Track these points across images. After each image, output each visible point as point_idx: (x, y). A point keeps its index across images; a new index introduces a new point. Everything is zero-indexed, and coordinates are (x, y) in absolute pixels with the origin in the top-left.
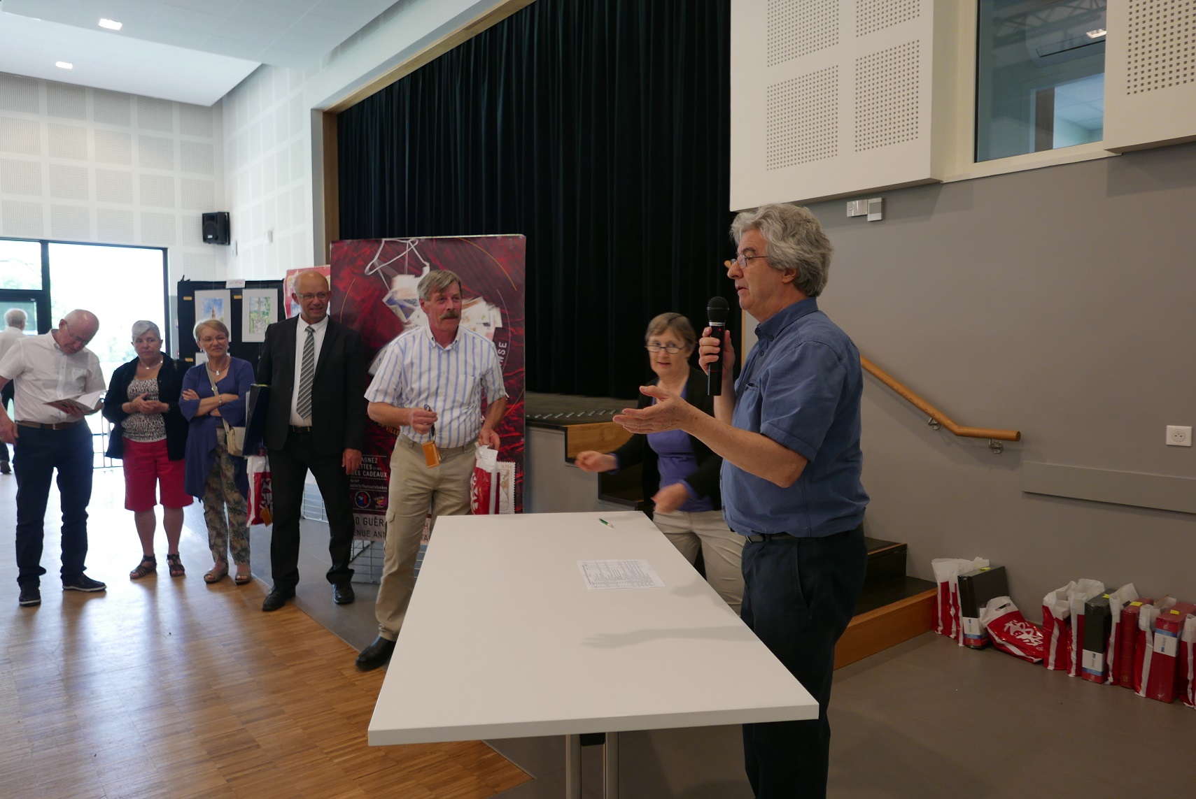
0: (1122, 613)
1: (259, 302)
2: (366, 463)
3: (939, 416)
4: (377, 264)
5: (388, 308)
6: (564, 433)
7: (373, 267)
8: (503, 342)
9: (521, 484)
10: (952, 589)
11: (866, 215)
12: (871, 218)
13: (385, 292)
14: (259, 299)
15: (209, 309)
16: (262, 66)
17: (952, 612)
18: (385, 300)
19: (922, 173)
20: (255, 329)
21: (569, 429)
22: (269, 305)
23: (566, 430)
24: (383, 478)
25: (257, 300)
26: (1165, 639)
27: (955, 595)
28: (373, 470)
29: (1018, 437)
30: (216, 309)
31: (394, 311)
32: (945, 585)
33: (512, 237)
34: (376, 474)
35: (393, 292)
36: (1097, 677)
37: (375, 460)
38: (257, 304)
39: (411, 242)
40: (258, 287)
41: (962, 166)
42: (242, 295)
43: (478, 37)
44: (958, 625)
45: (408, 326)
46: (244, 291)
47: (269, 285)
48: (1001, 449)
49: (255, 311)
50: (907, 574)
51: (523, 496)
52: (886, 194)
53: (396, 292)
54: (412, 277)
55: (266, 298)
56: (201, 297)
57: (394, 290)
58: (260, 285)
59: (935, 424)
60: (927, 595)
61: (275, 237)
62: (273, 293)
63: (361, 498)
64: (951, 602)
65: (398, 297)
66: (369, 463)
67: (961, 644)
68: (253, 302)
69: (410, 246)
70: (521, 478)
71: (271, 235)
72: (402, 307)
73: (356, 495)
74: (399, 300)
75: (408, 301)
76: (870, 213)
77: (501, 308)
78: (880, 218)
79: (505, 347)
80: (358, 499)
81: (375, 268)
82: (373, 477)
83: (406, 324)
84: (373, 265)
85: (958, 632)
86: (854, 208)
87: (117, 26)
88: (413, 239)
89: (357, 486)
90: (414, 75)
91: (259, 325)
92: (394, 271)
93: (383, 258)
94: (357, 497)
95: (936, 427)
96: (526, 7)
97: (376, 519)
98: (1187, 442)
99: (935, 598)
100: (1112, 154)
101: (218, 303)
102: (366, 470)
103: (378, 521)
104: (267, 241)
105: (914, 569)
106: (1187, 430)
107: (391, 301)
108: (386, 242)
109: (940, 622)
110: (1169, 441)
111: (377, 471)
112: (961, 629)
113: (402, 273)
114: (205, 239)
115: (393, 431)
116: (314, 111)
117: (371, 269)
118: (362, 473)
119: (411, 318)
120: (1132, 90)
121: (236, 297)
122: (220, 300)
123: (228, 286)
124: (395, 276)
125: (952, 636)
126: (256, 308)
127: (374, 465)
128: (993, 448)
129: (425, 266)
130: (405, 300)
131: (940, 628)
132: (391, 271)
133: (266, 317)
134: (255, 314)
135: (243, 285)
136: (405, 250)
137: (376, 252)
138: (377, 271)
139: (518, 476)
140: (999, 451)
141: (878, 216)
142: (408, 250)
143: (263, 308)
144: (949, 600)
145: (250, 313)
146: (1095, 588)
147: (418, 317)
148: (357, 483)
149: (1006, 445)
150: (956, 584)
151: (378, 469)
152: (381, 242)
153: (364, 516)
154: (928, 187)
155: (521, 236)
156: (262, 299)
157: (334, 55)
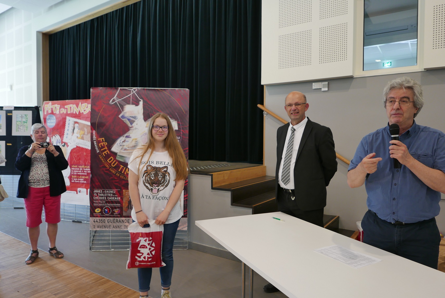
1: (22, 117)
2: (109, 193)
4: (116, 99)
5: (122, 120)
6: (211, 177)
7: (114, 101)
8: (179, 136)
9: (187, 200)
11: (321, 89)
12: (323, 90)
13: (120, 112)
14: (22, 115)
18: (120, 116)
19: (349, 73)
20: (19, 130)
21: (213, 175)
22: (27, 118)
23: (212, 175)
24: (118, 200)
25: (21, 116)
28: (113, 197)
31: (125, 121)
33: (183, 90)
34: (115, 198)
35: (124, 113)
37: (114, 192)
38: (21, 118)
39: (134, 90)
40: (21, 110)
41: (358, 73)
42: (12, 113)
45: (132, 128)
46: (13, 111)
47: (27, 109)
49: (20, 121)
50: (340, 227)
51: (188, 205)
52: (330, 81)
53: (126, 113)
54: (134, 106)
55: (25, 115)
57: (124, 112)
58: (22, 109)
61: (14, 88)
62: (30, 113)
63: (106, 210)
65: (127, 115)
66: (111, 193)
68: (18, 117)
69: (133, 92)
70: (187, 197)
71: (11, 87)
72: (129, 120)
73: (104, 209)
74: (128, 116)
75: (132, 117)
76: (323, 88)
77: (177, 121)
78: (327, 90)
79: (179, 138)
80: (105, 211)
81: (115, 101)
82: (113, 200)
83: (131, 127)
84: (114, 99)
86: (315, 86)
88: (134, 88)
89: (104, 204)
91: (21, 128)
92: (124, 103)
93: (119, 97)
94: (104, 210)
97: (114, 219)
102: (109, 197)
103: (115, 221)
104: (9, 89)
107: (123, 117)
108: (120, 89)
111: (115, 197)
113: (129, 104)
115: (124, 178)
116: (38, 32)
117: (113, 102)
118: (107, 198)
119: (133, 125)
120: (435, 47)
121: (9, 114)
122: (1, 115)
123: (4, 109)
124: (125, 105)
126: (20, 119)
127: (113, 194)
129: (140, 101)
130: (130, 117)
132: (123, 103)
133: (25, 124)
134: (20, 122)
135: (13, 109)
136: (131, 93)
137: (116, 94)
138: (116, 103)
139: (186, 196)
141: (326, 89)
142: (132, 93)
143: (24, 120)
145: (17, 122)
147: (137, 124)
148: (104, 203)
151: (116, 196)
152: (118, 89)
153: (108, 218)
154: (350, 78)
155: (187, 89)
156: (23, 116)
157: (51, 8)
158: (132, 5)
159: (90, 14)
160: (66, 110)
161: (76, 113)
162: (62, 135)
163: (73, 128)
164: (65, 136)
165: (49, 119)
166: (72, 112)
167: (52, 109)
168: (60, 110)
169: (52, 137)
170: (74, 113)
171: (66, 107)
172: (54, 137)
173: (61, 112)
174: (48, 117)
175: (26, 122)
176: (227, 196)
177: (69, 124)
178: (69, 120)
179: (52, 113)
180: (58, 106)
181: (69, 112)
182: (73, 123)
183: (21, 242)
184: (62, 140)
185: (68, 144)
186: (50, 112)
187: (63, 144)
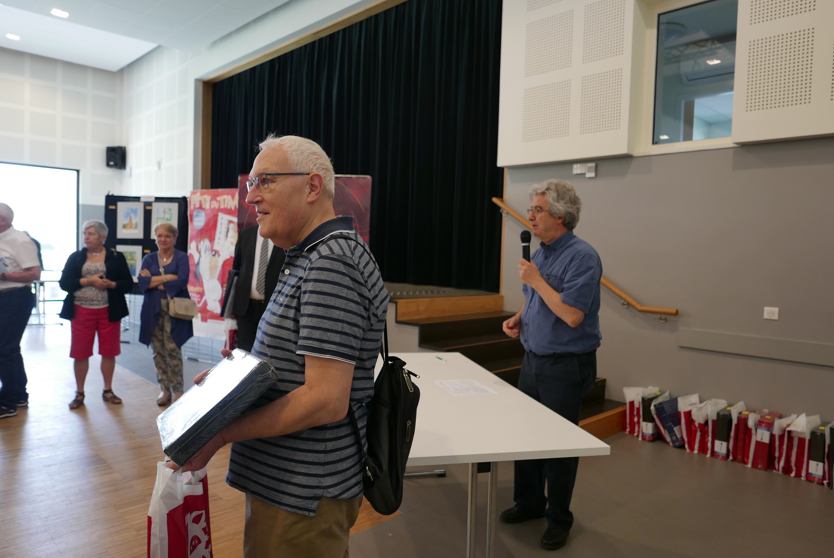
0: (739, 419)
1: (165, 212)
3: (628, 299)
6: (395, 305)
10: (636, 405)
11: (585, 174)
12: (588, 175)
14: (165, 210)
15: (127, 215)
16: (159, 47)
17: (636, 419)
19: (622, 150)
21: (398, 303)
22: (171, 214)
23: (396, 303)
25: (163, 210)
26: (763, 433)
27: (638, 409)
29: (677, 313)
30: (133, 215)
32: (632, 404)
33: (363, 178)
36: (723, 457)
38: (163, 214)
40: (164, 202)
41: (645, 147)
42: (152, 206)
43: (321, 40)
44: (639, 427)
46: (154, 204)
47: (172, 200)
48: (666, 320)
49: (161, 218)
50: (606, 397)
52: (599, 162)
55: (169, 209)
56: (121, 206)
58: (166, 200)
59: (625, 305)
60: (619, 410)
61: (163, 165)
62: (175, 206)
64: (635, 413)
67: (640, 439)
68: (160, 212)
71: (159, 164)
76: (588, 172)
78: (594, 176)
85: (639, 431)
86: (577, 169)
87: (65, 15)
90: (272, 62)
95: (626, 306)
96: (356, 24)
98: (776, 317)
99: (625, 411)
100: (736, 145)
101: (135, 211)
104: (156, 168)
105: (611, 393)
106: (776, 310)
109: (628, 426)
110: (766, 316)
112: (641, 430)
114: (108, 165)
116: (197, 81)
120: (749, 109)
121: (148, 208)
122: (136, 210)
123: (142, 200)
125: (636, 434)
126: (162, 215)
128: (660, 319)
131: (628, 430)
135: (153, 200)
140: (664, 321)
141: (592, 175)
143: (167, 216)
144: (634, 412)
145: (158, 219)
146: (722, 404)
149: (669, 318)
150: (640, 403)
154: (625, 158)
155: (369, 177)
156: (167, 210)
157: (214, 43)
158: (327, 36)
159: (267, 52)
160: (218, 203)
161: (231, 209)
162: (212, 239)
163: (226, 230)
164: (216, 240)
165: (197, 216)
166: (226, 206)
167: (200, 201)
168: (210, 203)
169: (200, 242)
170: (229, 208)
171: (219, 198)
172: (202, 242)
173: (212, 207)
174: (195, 214)
175: (170, 220)
176: (414, 333)
177: (222, 224)
178: (222, 218)
179: (201, 208)
180: (208, 198)
181: (222, 207)
182: (227, 222)
183: (149, 383)
184: (212, 247)
185: (221, 253)
186: (198, 205)
187: (214, 253)
